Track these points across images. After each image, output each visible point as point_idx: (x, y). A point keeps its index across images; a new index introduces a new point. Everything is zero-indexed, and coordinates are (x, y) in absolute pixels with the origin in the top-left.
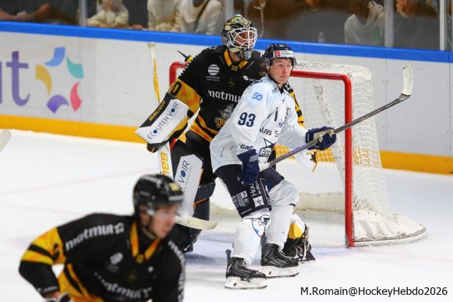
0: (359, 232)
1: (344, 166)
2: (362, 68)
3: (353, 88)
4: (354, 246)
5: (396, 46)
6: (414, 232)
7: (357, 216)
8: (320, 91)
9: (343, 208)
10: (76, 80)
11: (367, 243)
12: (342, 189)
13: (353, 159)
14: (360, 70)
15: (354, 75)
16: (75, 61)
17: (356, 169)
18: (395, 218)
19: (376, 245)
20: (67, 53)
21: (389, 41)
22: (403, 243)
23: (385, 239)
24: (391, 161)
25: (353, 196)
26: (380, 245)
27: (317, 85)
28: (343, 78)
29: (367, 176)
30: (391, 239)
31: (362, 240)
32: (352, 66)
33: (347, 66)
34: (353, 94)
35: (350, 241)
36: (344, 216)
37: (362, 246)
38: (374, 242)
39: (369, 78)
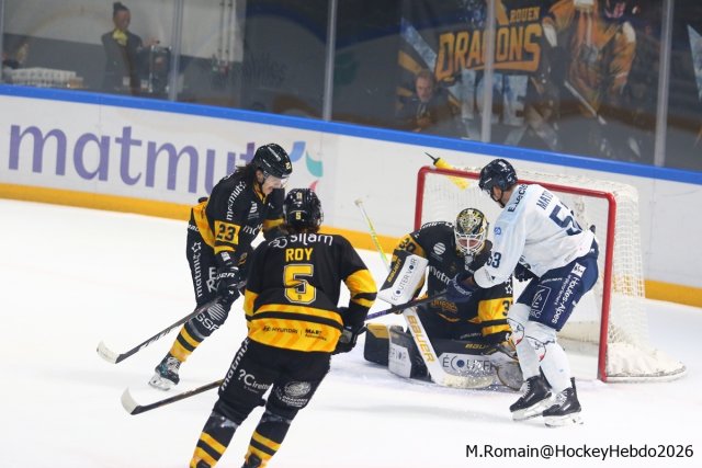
0: (613, 364)
1: (602, 293)
2: (628, 186)
3: (618, 208)
4: (607, 381)
6: (673, 370)
7: (612, 348)
9: (597, 339)
10: (314, 179)
11: (621, 379)
12: (597, 318)
13: (612, 285)
14: (627, 189)
15: (620, 194)
16: (314, 157)
17: (614, 296)
18: (655, 354)
19: (632, 382)
20: (307, 148)
21: (659, 158)
22: (660, 381)
23: (642, 376)
24: (655, 291)
25: (609, 326)
26: (636, 382)
27: (578, 202)
28: (608, 196)
29: (625, 305)
30: (648, 376)
31: (616, 376)
32: (620, 184)
33: (613, 183)
34: (618, 214)
35: (603, 375)
36: (598, 347)
37: (615, 382)
38: (628, 378)
39: (636, 199)
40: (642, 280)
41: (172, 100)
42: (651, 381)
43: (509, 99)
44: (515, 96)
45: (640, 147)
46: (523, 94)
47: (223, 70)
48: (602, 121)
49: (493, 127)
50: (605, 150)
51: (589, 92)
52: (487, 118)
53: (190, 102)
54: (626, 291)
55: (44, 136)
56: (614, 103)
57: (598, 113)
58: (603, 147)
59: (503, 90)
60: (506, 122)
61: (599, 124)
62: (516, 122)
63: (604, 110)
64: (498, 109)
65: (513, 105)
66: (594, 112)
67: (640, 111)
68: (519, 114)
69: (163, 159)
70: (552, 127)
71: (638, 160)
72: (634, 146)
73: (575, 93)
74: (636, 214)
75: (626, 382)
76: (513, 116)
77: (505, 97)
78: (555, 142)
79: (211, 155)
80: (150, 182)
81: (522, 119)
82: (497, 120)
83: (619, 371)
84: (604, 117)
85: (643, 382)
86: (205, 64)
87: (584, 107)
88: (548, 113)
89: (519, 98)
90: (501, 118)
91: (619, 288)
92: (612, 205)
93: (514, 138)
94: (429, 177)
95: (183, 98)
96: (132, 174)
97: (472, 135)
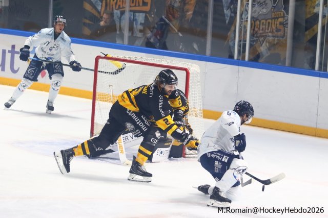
2: (195, 65)
3: (190, 75)
4: (185, 157)
5: (212, 55)
11: (192, 156)
15: (191, 69)
21: (208, 52)
28: (186, 70)
31: (190, 154)
32: (190, 64)
33: (187, 63)
34: (191, 78)
37: (189, 157)
38: (195, 156)
39: (199, 71)
40: (202, 109)
43: (136, 24)
44: (139, 23)
45: (198, 47)
46: (143, 22)
48: (180, 35)
50: (182, 48)
51: (174, 21)
52: (126, 33)
54: (194, 115)
56: (186, 26)
57: (178, 31)
58: (181, 47)
59: (133, 20)
61: (179, 36)
62: (139, 35)
63: (181, 30)
66: (177, 31)
67: (198, 29)
68: (141, 31)
70: (157, 37)
72: (195, 46)
73: (167, 21)
74: (199, 78)
76: (138, 32)
77: (134, 23)
78: (158, 44)
81: (142, 33)
82: (131, 34)
87: (172, 28)
88: (155, 30)
89: (141, 24)
90: (133, 33)
91: (191, 113)
92: (188, 74)
94: (100, 61)
97: (119, 42)
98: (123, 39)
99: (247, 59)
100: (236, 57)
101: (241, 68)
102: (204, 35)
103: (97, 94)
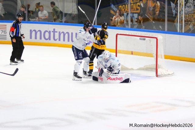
0: (159, 73)
3: (158, 40)
5: (168, 31)
6: (171, 74)
7: (159, 70)
8: (150, 41)
9: (155, 68)
11: (161, 76)
12: (155, 63)
13: (158, 58)
14: (160, 36)
15: (158, 37)
18: (167, 70)
19: (163, 77)
21: (166, 30)
22: (169, 76)
23: (165, 75)
24: (166, 57)
25: (158, 65)
26: (164, 76)
28: (156, 38)
29: (161, 61)
31: (160, 75)
32: (158, 35)
34: (158, 42)
35: (157, 76)
36: (156, 70)
38: (162, 76)
39: (162, 38)
40: (164, 55)
41: (63, 23)
42: (167, 76)
45: (162, 27)
47: (74, 16)
49: (131, 25)
51: (151, 16)
52: (130, 23)
53: (67, 23)
55: (37, 31)
56: (156, 18)
57: (153, 20)
58: (154, 28)
59: (133, 17)
60: (134, 23)
61: (153, 23)
62: (136, 23)
63: (154, 20)
64: (132, 21)
65: (135, 20)
68: (136, 22)
69: (62, 35)
71: (162, 30)
72: (160, 27)
73: (148, 17)
74: (162, 41)
75: (162, 77)
79: (72, 34)
80: (60, 40)
83: (160, 74)
84: (154, 21)
85: (165, 76)
86: (70, 15)
87: (149, 19)
89: (136, 18)
92: (157, 40)
93: (135, 27)
94: (118, 36)
95: (65, 22)
96: (56, 39)
97: (127, 27)
98: (128, 26)
99: (183, 32)
100: (178, 31)
101: (181, 36)
102: (164, 21)
103: (117, 51)
